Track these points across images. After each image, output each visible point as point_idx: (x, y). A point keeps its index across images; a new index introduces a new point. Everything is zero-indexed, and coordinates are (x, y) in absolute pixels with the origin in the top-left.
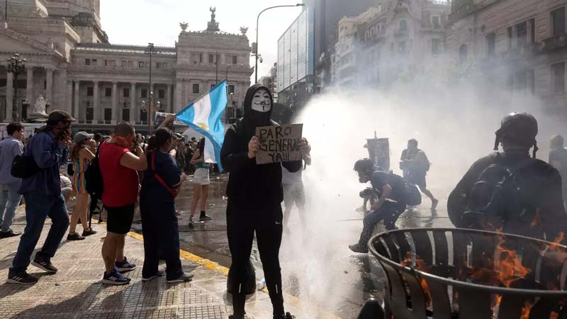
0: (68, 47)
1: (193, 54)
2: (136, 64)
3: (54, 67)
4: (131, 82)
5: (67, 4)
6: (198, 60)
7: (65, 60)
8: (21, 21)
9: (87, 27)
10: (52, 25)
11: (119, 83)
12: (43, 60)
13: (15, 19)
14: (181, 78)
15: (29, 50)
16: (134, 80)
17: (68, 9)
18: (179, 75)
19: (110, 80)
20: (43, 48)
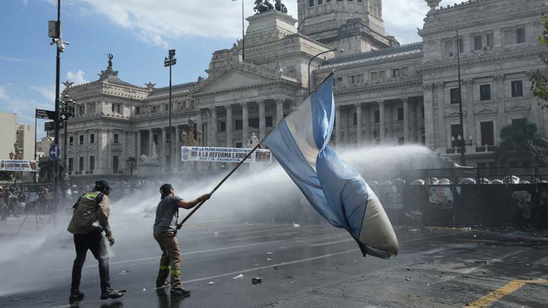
0: (305, 69)
1: (447, 42)
2: (389, 74)
3: (284, 97)
4: (377, 100)
5: (333, 14)
6: (454, 50)
7: (299, 86)
8: (261, 49)
9: (354, 37)
10: (288, 45)
11: (362, 104)
12: (273, 90)
13: (255, 48)
14: (430, 83)
15: (259, 81)
16: (379, 97)
17: (334, 20)
18: (427, 79)
19: (351, 103)
20: (270, 75)
